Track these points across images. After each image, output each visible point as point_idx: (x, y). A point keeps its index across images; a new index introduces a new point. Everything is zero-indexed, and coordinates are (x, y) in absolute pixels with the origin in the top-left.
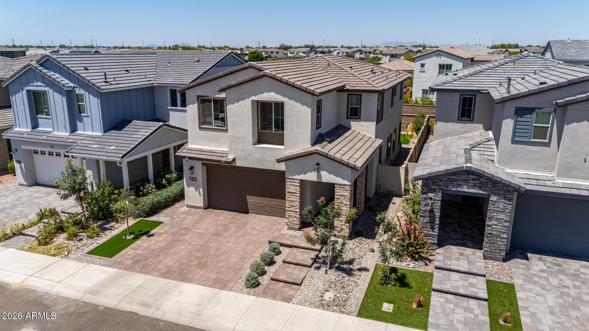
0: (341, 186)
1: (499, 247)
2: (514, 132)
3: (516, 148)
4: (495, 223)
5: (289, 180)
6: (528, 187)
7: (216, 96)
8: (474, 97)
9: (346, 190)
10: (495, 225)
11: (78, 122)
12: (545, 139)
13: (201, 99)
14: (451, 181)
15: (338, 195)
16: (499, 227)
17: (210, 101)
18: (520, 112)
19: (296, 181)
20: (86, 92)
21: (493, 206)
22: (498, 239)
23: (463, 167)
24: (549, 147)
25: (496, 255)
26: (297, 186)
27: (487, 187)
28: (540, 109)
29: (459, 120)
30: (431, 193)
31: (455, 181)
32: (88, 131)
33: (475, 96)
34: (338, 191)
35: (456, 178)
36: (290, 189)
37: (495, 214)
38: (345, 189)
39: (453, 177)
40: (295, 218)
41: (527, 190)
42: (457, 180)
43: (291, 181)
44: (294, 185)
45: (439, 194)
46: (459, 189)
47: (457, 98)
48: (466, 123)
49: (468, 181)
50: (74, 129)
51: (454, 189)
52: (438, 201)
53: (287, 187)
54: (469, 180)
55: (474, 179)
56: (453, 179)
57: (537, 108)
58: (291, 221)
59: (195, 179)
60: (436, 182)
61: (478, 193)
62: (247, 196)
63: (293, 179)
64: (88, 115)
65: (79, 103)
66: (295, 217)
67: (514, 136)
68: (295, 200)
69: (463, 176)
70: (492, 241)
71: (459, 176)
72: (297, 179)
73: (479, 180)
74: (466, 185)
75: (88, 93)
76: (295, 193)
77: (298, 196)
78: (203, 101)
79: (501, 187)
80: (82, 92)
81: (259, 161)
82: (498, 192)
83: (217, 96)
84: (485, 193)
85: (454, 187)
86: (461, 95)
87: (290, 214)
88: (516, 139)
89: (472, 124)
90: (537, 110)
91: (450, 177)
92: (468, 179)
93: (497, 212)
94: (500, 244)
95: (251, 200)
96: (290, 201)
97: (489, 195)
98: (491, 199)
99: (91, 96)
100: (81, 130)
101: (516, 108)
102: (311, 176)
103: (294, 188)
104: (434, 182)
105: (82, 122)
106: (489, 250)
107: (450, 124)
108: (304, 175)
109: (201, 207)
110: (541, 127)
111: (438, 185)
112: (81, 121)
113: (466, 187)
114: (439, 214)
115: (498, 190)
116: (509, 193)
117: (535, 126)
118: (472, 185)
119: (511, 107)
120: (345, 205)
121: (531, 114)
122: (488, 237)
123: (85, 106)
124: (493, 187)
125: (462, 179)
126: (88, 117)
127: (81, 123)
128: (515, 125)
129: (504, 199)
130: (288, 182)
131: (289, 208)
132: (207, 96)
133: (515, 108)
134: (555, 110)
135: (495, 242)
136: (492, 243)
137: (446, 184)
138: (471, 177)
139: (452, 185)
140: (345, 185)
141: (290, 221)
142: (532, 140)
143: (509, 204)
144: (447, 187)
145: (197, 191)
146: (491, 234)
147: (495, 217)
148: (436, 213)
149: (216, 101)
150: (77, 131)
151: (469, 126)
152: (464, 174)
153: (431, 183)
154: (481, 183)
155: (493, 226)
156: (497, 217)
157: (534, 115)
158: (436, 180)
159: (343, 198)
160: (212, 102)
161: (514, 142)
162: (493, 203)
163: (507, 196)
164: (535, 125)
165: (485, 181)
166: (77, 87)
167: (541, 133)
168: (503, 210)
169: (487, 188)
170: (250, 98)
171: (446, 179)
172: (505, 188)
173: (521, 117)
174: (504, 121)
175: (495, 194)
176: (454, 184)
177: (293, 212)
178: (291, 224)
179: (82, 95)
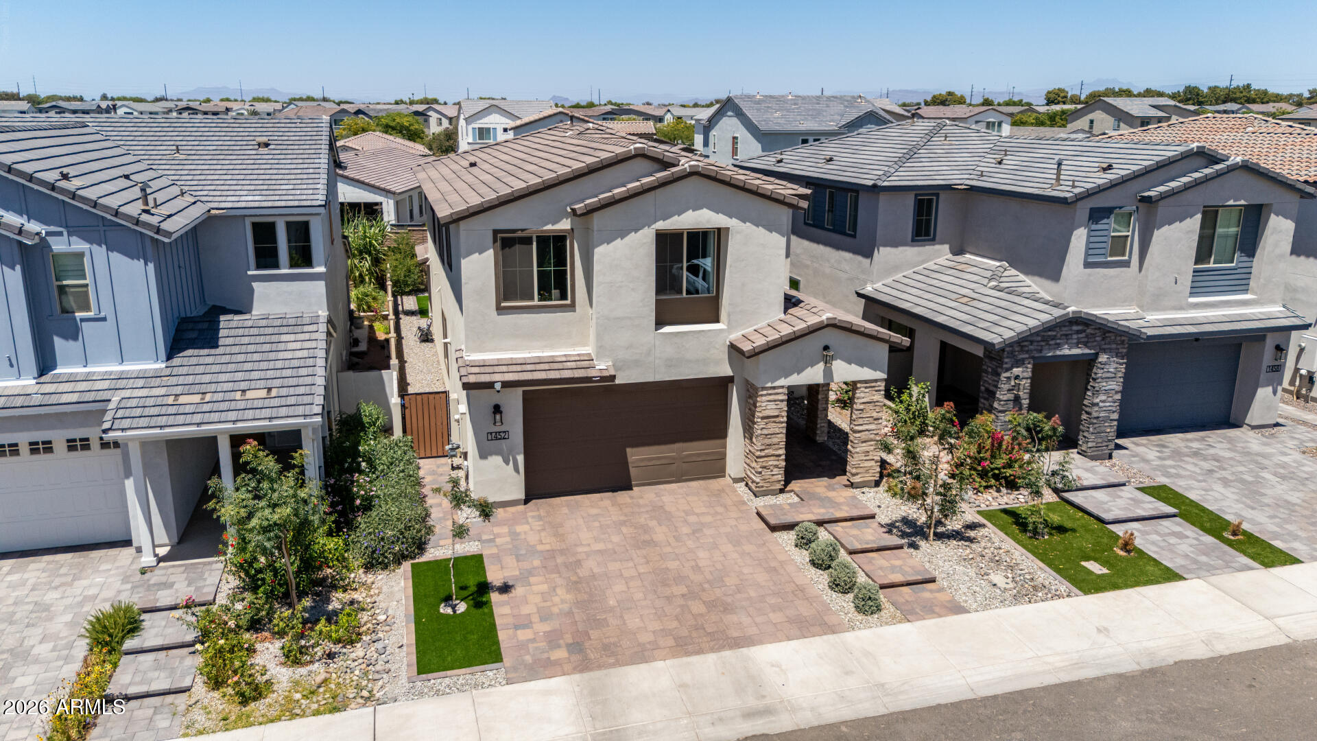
0: (868, 385)
1: (1107, 436)
2: (1088, 248)
3: (1090, 275)
4: (1103, 398)
5: (765, 392)
6: (1150, 332)
7: (545, 228)
8: (935, 198)
9: (876, 391)
10: (1103, 401)
11: (58, 342)
12: (1123, 255)
13: (503, 239)
14: (1046, 340)
15: (864, 403)
16: (1108, 404)
17: (527, 241)
18: (1098, 215)
19: (780, 391)
20: (95, 248)
21: (1102, 371)
22: (1106, 424)
23: (1068, 313)
24: (1129, 267)
25: (1102, 450)
26: (782, 401)
27: (1095, 341)
28: (1120, 208)
29: (913, 240)
30: (1017, 367)
31: (1052, 339)
32: (99, 361)
33: (937, 195)
34: (862, 395)
35: (1054, 333)
36: (767, 411)
37: (1104, 384)
38: (876, 389)
39: (1050, 333)
40: (775, 470)
41: (1150, 337)
42: (1054, 338)
43: (770, 392)
44: (775, 401)
45: (1029, 366)
46: (1058, 353)
47: (910, 201)
48: (924, 246)
49: (1070, 337)
50: (45, 364)
51: (1050, 354)
52: (1027, 378)
53: (760, 406)
54: (1071, 334)
55: (1078, 332)
56: (1049, 336)
57: (1116, 208)
58: (768, 477)
59: (503, 435)
60: (1025, 346)
61: (1083, 354)
62: (629, 450)
63: (774, 388)
64: (102, 315)
65: (65, 283)
66: (776, 466)
67: (1087, 255)
68: (777, 430)
69: (1064, 329)
70: (1098, 430)
71: (1058, 329)
72: (782, 387)
73: (1084, 331)
74: (1067, 343)
75: (104, 247)
76: (777, 416)
77: (782, 422)
78: (507, 242)
79: (1113, 338)
80: (79, 245)
81: (670, 363)
82: (1109, 346)
83: (549, 227)
84: (1093, 351)
85: (1050, 350)
86: (916, 195)
87: (764, 464)
88: (1091, 260)
89: (934, 245)
90: (1117, 211)
91: (1045, 334)
92: (1070, 332)
93: (1107, 380)
94: (1108, 430)
95: (636, 456)
96: (766, 435)
97: (1096, 355)
98: (1100, 360)
99: (116, 257)
100: (68, 363)
101: (1091, 209)
102: (813, 375)
103: (775, 407)
104: (1022, 346)
105: (75, 338)
106: (1094, 444)
107: (901, 249)
108: (798, 374)
109: (520, 500)
110: (1119, 237)
111: (1027, 352)
112: (73, 333)
113: (1066, 346)
114: (1027, 401)
115: (1109, 344)
116: (1122, 346)
117: (1113, 237)
118: (1075, 341)
119: (1083, 210)
120: (875, 419)
121: (1108, 218)
122: (1093, 424)
123: (91, 290)
124: (1103, 339)
125: (1061, 335)
126: (104, 319)
127: (71, 343)
128: (1089, 236)
129: (1117, 357)
130: (762, 395)
131: (764, 450)
132: (523, 230)
133: (1088, 210)
134: (1137, 208)
135: (1103, 429)
136: (1099, 433)
137: (1039, 348)
138: (1075, 328)
139: (1047, 347)
140: (876, 381)
141: (764, 477)
142: (1109, 259)
143: (1121, 364)
144: (1041, 351)
145: (507, 463)
146: (1098, 417)
147: (1104, 388)
148: (1023, 401)
149: (543, 241)
150: (54, 367)
151: (928, 249)
152: (1065, 326)
153: (1017, 349)
154: (1087, 336)
155: (1101, 404)
156: (1106, 388)
157: (1112, 217)
158: (1026, 343)
159: (871, 406)
160: (535, 243)
161: (1087, 265)
162: (1102, 366)
163: (1121, 350)
164: (1113, 234)
165: (1092, 332)
166: (60, 234)
167: (1119, 245)
168: (1113, 375)
169: (1095, 343)
170: (653, 226)
171: (1039, 338)
172: (1118, 338)
173: (1096, 224)
174: (1075, 232)
175: (1104, 351)
176: (1050, 345)
177: (772, 458)
178: (768, 485)
179: (81, 255)
